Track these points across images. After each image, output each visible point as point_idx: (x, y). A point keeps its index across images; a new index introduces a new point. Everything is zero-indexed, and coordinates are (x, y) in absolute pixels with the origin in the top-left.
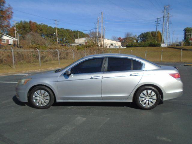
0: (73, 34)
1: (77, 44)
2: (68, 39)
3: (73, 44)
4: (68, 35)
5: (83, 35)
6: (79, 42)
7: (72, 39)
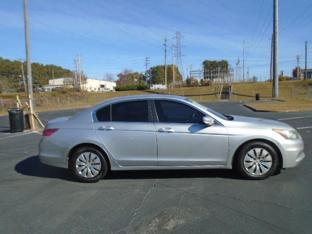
0: (45, 70)
1: (52, 87)
2: (38, 78)
3: (46, 87)
4: (38, 72)
5: (61, 71)
6: (55, 84)
7: (43, 77)
